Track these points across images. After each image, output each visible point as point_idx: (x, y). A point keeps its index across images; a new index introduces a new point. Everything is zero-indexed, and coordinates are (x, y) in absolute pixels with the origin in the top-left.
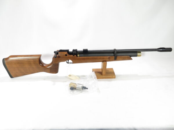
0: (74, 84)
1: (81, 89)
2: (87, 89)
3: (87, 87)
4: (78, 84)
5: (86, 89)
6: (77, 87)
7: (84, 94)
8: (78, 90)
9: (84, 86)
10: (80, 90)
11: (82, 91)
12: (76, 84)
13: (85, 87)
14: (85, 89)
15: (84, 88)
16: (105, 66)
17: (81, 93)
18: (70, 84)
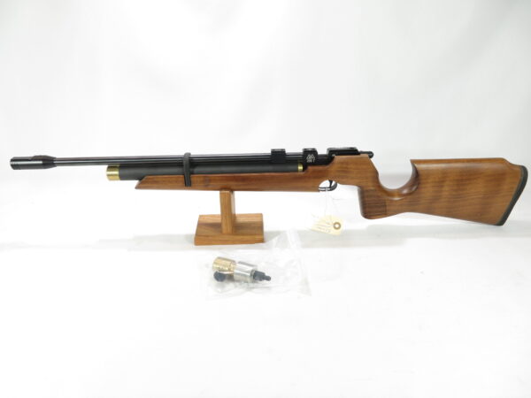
0: (229, 263)
1: (249, 279)
2: (268, 279)
3: (267, 274)
4: (240, 263)
5: (265, 281)
6: (236, 271)
7: (257, 295)
8: (238, 281)
9: (260, 269)
10: (246, 282)
11: (251, 285)
12: (233, 262)
13: (263, 274)
14: (261, 280)
15: (258, 276)
16: (227, 205)
17: (249, 293)
18: (215, 263)
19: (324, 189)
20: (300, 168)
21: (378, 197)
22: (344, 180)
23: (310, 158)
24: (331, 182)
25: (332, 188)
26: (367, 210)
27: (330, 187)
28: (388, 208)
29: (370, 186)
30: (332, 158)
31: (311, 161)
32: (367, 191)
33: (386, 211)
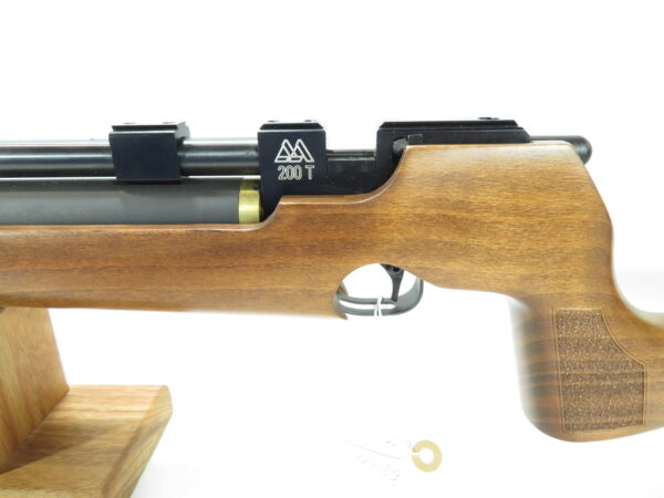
19: (366, 307)
20: (249, 206)
21: (612, 347)
22: (455, 266)
23: (292, 160)
24: (396, 274)
25: (399, 305)
26: (558, 402)
27: (394, 298)
28: (649, 397)
29: (577, 299)
30: (396, 158)
31: (294, 174)
32: (561, 319)
33: (641, 410)
